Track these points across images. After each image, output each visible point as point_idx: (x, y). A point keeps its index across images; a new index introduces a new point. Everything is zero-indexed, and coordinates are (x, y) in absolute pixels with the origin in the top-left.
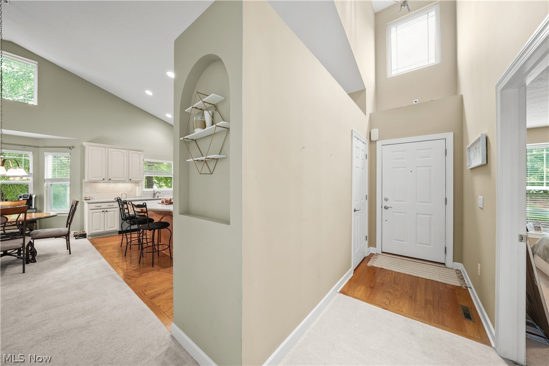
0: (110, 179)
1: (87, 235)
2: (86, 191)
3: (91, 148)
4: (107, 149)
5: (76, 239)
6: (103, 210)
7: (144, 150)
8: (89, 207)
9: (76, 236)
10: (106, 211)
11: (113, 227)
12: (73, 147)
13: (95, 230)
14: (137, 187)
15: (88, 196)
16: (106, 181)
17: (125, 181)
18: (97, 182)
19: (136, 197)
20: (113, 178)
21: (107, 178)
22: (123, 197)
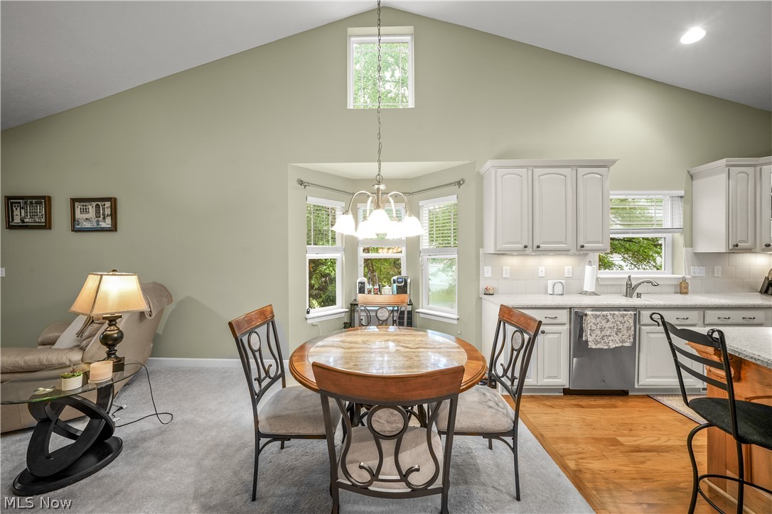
0: (538, 247)
2: (487, 275)
10: (543, 332)
14: (588, 268)
15: (490, 284)
17: (569, 250)
18: (509, 253)
19: (586, 293)
20: (544, 243)
21: (530, 244)
22: (555, 293)
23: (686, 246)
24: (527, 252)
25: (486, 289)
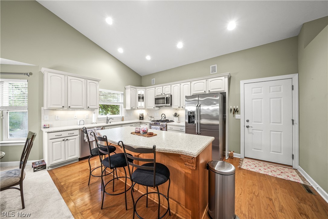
0: (69, 107)
1: (47, 166)
2: (45, 119)
3: (50, 74)
4: (66, 77)
5: (34, 171)
6: (64, 139)
7: (100, 80)
8: (48, 136)
9: (35, 168)
10: (67, 140)
11: (74, 155)
12: (31, 74)
13: (55, 160)
14: (94, 115)
15: (47, 123)
16: (65, 108)
17: (84, 108)
18: (57, 109)
19: (93, 123)
20: (72, 105)
21: (66, 106)
22: (80, 124)
23: (124, 108)
24: (65, 109)
25: (44, 125)
